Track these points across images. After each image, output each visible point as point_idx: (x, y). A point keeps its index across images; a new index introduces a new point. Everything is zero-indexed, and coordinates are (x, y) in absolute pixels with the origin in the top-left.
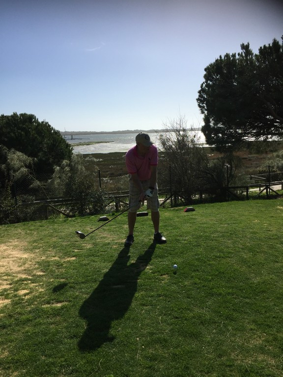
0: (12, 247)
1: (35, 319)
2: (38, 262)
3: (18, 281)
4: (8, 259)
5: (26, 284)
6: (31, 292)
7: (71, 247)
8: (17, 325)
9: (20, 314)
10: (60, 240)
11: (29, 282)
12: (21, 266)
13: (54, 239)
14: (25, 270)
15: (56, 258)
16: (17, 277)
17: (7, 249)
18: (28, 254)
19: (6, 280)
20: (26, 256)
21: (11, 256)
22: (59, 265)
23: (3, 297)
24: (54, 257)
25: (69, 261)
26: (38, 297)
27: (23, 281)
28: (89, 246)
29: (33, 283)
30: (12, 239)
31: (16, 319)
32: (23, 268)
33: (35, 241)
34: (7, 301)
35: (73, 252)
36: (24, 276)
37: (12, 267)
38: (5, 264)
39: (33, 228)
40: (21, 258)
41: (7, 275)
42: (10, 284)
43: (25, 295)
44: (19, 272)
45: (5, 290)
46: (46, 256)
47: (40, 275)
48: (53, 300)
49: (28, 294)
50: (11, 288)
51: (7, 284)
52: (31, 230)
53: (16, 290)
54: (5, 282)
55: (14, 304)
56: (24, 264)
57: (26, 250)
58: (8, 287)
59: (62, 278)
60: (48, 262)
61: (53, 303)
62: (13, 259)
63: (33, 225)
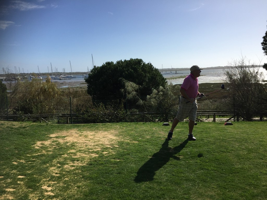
0: (110, 133)
1: (106, 164)
2: (118, 141)
3: (105, 148)
4: (105, 138)
5: (108, 150)
6: (109, 153)
7: (139, 137)
8: (97, 165)
9: (100, 161)
10: (135, 133)
11: (110, 149)
12: (110, 142)
13: (132, 132)
14: (111, 144)
15: (129, 141)
16: (106, 146)
17: (107, 134)
18: (116, 137)
19: (100, 147)
20: (114, 138)
21: (107, 137)
22: (128, 144)
23: (96, 153)
24: (127, 140)
25: (134, 143)
26: (111, 156)
27: (108, 148)
28: (148, 137)
29: (111, 150)
30: (112, 130)
31: (97, 163)
32: (110, 143)
33: (122, 132)
34: (97, 155)
35: (138, 139)
36: (109, 146)
37: (105, 142)
38: (103, 140)
39: (125, 125)
40: (112, 139)
41: (102, 145)
42: (101, 149)
43: (106, 154)
44: (108, 145)
45: (98, 151)
46: (124, 139)
47: (116, 147)
48: (116, 158)
49: (107, 154)
50: (101, 150)
51: (100, 149)
52: (123, 126)
53: (103, 151)
54: (99, 148)
55: (99, 157)
56: (112, 141)
57: (116, 135)
58: (100, 150)
59: (126, 150)
60: (124, 142)
61: (116, 159)
62: (108, 139)
63: (125, 124)
